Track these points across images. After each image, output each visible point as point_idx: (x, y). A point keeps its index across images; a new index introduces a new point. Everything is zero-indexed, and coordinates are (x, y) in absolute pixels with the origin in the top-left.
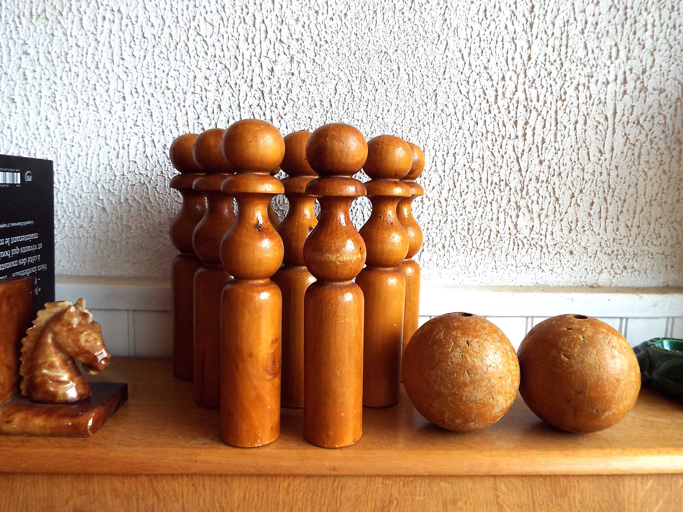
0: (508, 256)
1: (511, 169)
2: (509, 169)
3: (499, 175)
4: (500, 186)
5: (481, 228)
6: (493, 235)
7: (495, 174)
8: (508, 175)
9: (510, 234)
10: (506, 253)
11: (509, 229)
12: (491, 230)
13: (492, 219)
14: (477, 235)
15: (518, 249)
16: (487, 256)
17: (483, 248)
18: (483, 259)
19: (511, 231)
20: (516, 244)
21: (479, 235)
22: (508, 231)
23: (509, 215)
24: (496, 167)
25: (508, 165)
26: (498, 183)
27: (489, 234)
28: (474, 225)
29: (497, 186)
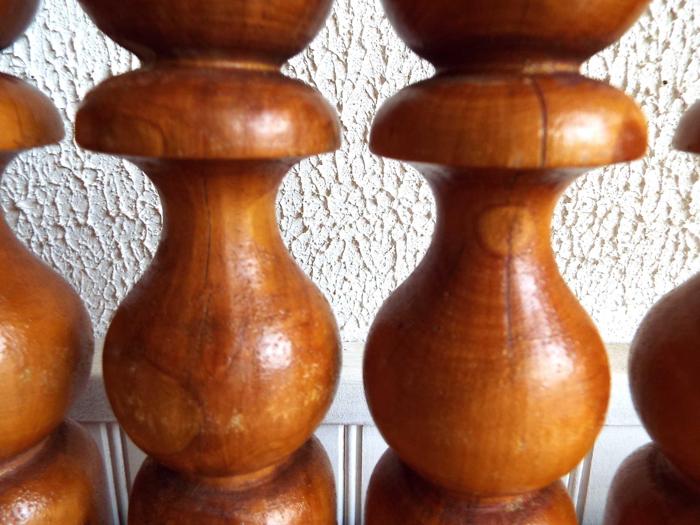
0: (656, 277)
1: (693, 51)
2: (687, 50)
3: (659, 69)
4: (657, 98)
5: (596, 208)
6: (626, 225)
7: (648, 65)
8: (682, 68)
9: (669, 222)
10: (653, 269)
11: (669, 209)
12: (621, 214)
13: (626, 187)
14: (585, 227)
15: (685, 258)
16: (605, 276)
17: (597, 258)
18: (594, 283)
19: (671, 216)
20: (681, 247)
21: (591, 226)
22: (664, 216)
23: (673, 175)
24: (654, 44)
25: (684, 40)
26: (653, 91)
27: (616, 222)
28: (580, 203)
29: (648, 100)
